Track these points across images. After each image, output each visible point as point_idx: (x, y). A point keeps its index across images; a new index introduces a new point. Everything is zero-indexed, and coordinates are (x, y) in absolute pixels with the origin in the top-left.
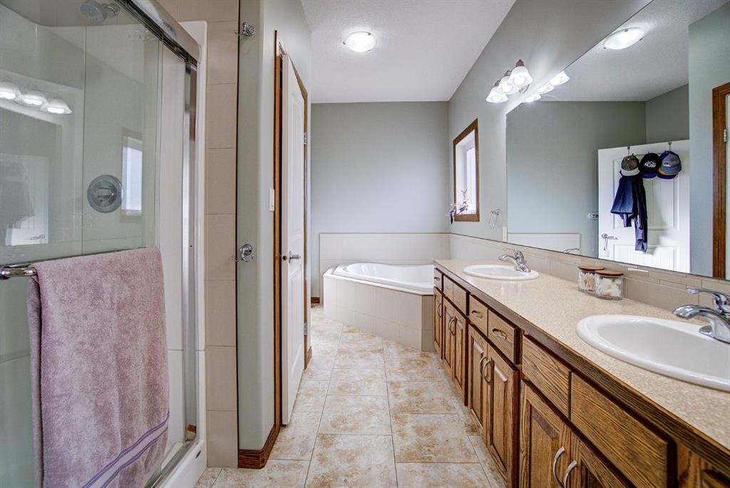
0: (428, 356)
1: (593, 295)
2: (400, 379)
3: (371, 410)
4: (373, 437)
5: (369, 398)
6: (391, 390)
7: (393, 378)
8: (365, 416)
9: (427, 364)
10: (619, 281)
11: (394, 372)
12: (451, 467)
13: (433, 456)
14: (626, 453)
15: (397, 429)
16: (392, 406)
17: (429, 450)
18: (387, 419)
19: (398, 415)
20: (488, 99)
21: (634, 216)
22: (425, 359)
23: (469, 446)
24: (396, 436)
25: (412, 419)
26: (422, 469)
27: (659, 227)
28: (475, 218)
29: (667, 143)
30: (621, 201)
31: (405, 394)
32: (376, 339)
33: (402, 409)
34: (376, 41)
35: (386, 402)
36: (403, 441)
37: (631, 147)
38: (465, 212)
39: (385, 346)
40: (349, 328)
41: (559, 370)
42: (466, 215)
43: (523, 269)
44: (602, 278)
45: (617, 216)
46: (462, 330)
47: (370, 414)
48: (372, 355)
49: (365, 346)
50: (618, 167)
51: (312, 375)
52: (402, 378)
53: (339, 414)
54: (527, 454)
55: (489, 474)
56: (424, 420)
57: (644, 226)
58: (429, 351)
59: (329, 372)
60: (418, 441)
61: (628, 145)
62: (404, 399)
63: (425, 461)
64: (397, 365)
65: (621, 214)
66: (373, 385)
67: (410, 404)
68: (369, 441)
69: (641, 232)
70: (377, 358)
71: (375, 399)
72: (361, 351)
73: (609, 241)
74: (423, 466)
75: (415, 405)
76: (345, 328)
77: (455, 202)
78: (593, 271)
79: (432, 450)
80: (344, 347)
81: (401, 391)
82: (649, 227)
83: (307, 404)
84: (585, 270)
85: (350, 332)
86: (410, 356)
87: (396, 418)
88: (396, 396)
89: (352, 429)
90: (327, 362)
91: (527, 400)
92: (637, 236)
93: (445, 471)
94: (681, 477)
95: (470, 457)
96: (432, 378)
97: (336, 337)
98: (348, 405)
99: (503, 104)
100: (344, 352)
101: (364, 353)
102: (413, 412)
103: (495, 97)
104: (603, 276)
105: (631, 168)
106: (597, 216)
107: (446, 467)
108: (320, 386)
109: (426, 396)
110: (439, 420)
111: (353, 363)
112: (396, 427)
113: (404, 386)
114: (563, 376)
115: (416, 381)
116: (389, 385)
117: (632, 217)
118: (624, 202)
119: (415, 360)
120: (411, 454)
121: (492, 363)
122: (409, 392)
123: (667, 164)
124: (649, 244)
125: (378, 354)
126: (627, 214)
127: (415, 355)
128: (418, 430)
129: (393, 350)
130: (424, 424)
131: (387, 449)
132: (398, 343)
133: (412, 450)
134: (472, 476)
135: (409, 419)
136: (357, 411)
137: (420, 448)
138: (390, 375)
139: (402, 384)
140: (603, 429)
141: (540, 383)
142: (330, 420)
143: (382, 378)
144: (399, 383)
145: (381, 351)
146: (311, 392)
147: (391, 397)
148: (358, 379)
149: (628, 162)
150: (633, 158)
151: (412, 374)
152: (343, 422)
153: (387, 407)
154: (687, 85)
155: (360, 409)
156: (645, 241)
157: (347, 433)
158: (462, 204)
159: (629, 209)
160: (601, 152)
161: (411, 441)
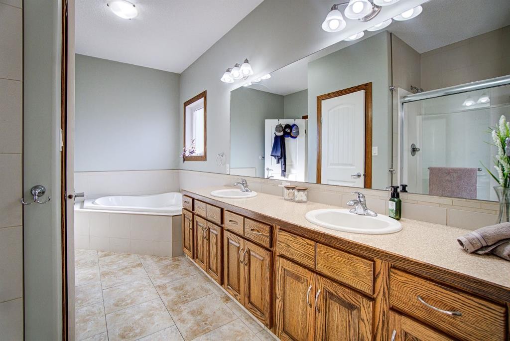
0: (178, 260)
1: (294, 201)
2: (164, 282)
3: (151, 312)
4: (161, 332)
5: (145, 304)
6: (160, 292)
7: (159, 282)
8: (149, 319)
9: (180, 265)
10: (306, 193)
11: (158, 278)
12: (223, 328)
13: (210, 326)
14: (352, 274)
15: (177, 319)
16: (166, 303)
17: (205, 324)
18: (166, 314)
19: (173, 308)
20: (222, 79)
21: (281, 158)
22: (177, 262)
23: (228, 310)
24: (178, 324)
25: (185, 307)
26: (206, 338)
27: (290, 164)
28: (203, 158)
29: (293, 120)
30: (275, 150)
31: (173, 292)
32: (132, 256)
33: (175, 303)
34: (138, 14)
35: (160, 302)
36: (185, 325)
37: (280, 120)
38: (194, 155)
39: (142, 261)
40: (104, 253)
41: (308, 244)
42: (195, 156)
43: (247, 191)
44: (299, 191)
45: (273, 157)
46: (216, 235)
47: (151, 315)
48: (134, 270)
49: (125, 264)
50: (274, 130)
51: (82, 303)
52: (165, 281)
53: (124, 325)
54: (282, 299)
55: (247, 323)
56: (193, 305)
57: (285, 164)
58: (178, 256)
59: (99, 295)
60: (196, 320)
61: (279, 118)
62: (173, 295)
63: (205, 332)
64: (158, 272)
65: (275, 156)
66: (144, 293)
67: (180, 297)
68: (159, 336)
69: (284, 166)
70: (139, 271)
71: (151, 303)
72: (123, 269)
73: (270, 171)
74: (206, 336)
75: (184, 297)
76: (100, 254)
77: (185, 146)
78: (293, 188)
79: (207, 322)
80: (105, 269)
81: (169, 290)
82: (287, 164)
83: (88, 330)
84: (288, 188)
85: (106, 255)
86: (165, 262)
87: (173, 311)
88: (166, 294)
89: (141, 333)
90: (93, 287)
91: (282, 267)
92: (282, 169)
93: (221, 332)
94: (377, 276)
95: (232, 318)
96: (187, 274)
97: (94, 263)
98: (129, 315)
99: (231, 84)
100: (107, 274)
101: (127, 270)
102: (184, 302)
103: (226, 78)
104: (299, 190)
105: (280, 132)
106: (264, 157)
107: (221, 330)
108: (95, 310)
109: (188, 288)
110: (203, 301)
111: (120, 281)
112: (176, 318)
113: (170, 286)
114: (311, 247)
115: (177, 279)
116: (158, 289)
117: (280, 158)
118: (277, 149)
119: (170, 265)
120: (194, 332)
121: (249, 252)
122: (175, 289)
123: (294, 131)
124: (286, 173)
125: (139, 268)
126: (278, 156)
127: (169, 261)
128: (193, 313)
129: (150, 262)
130: (195, 307)
131: (175, 336)
132: (153, 256)
133: (194, 328)
134: (237, 328)
135: (183, 308)
136: (139, 317)
137: (199, 325)
138: (155, 281)
139: (168, 285)
140: (338, 267)
141: (292, 255)
142: (117, 334)
143: (150, 285)
144: (165, 285)
145: (140, 265)
146: (88, 318)
147: (163, 297)
148: (129, 292)
149: (279, 128)
150: (280, 126)
151: (172, 275)
152: (130, 331)
153: (163, 305)
154: (307, 90)
155: (142, 314)
156: (285, 171)
157: (138, 338)
158: (191, 148)
159: (279, 154)
160: (267, 121)
161: (191, 323)
